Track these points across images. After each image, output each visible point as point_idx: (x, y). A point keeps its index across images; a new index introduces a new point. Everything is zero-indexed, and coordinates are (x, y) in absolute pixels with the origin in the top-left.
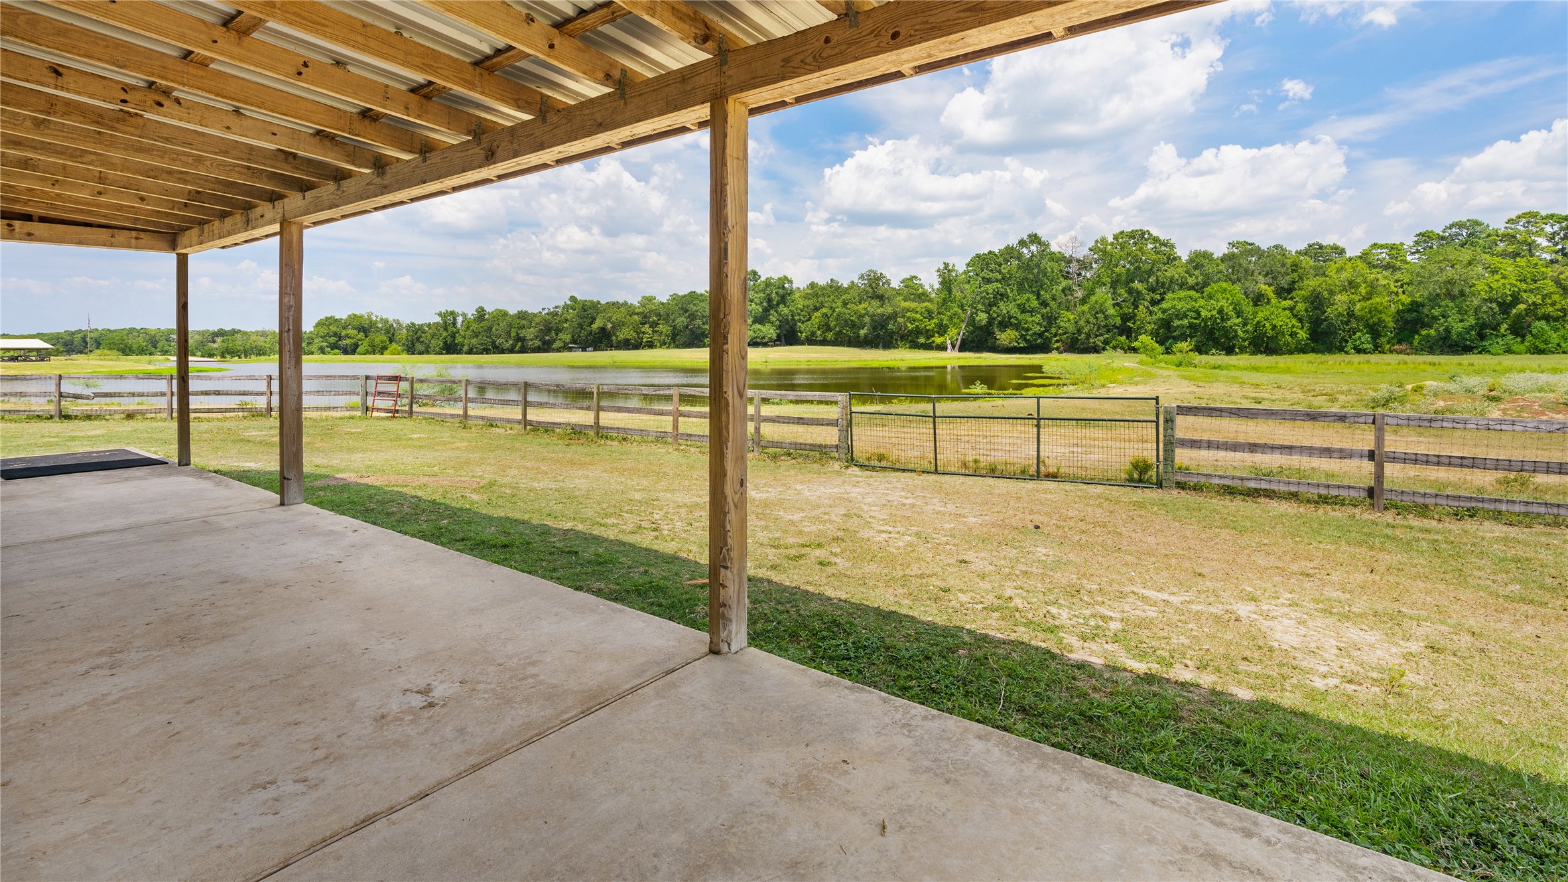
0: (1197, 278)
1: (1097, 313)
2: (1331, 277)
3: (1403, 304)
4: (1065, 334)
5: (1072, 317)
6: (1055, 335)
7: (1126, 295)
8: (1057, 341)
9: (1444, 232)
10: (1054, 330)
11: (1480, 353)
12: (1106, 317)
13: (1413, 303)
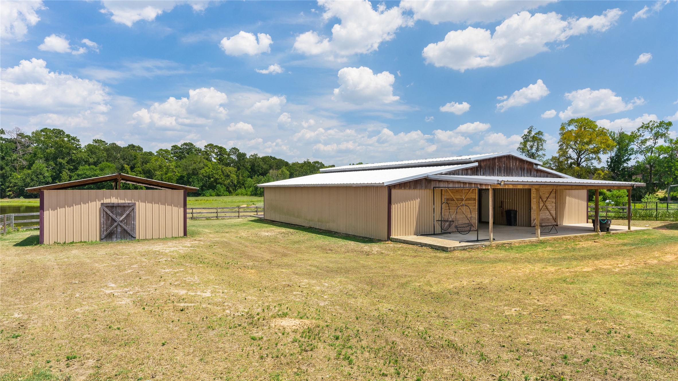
0: (94, 159)
1: (38, 175)
2: (153, 163)
3: (178, 176)
4: (14, 186)
5: (19, 177)
6: (8, 187)
7: (54, 166)
8: (9, 191)
9: (181, 146)
10: (7, 184)
11: (203, 196)
12: (44, 177)
13: (181, 176)
